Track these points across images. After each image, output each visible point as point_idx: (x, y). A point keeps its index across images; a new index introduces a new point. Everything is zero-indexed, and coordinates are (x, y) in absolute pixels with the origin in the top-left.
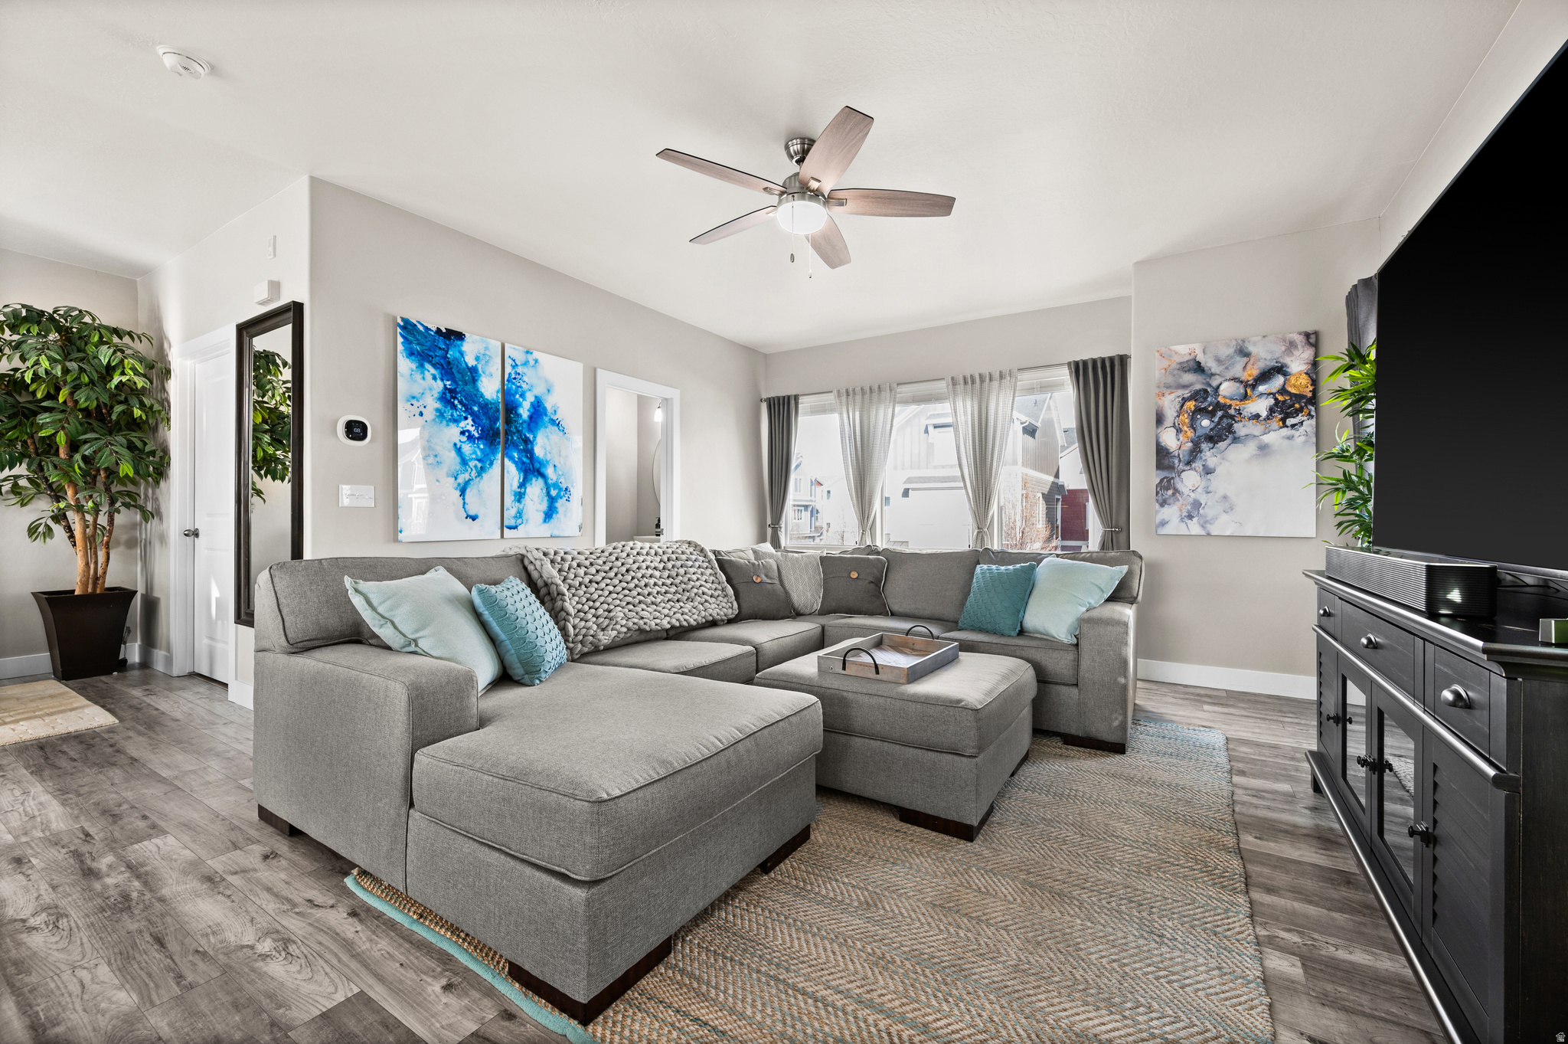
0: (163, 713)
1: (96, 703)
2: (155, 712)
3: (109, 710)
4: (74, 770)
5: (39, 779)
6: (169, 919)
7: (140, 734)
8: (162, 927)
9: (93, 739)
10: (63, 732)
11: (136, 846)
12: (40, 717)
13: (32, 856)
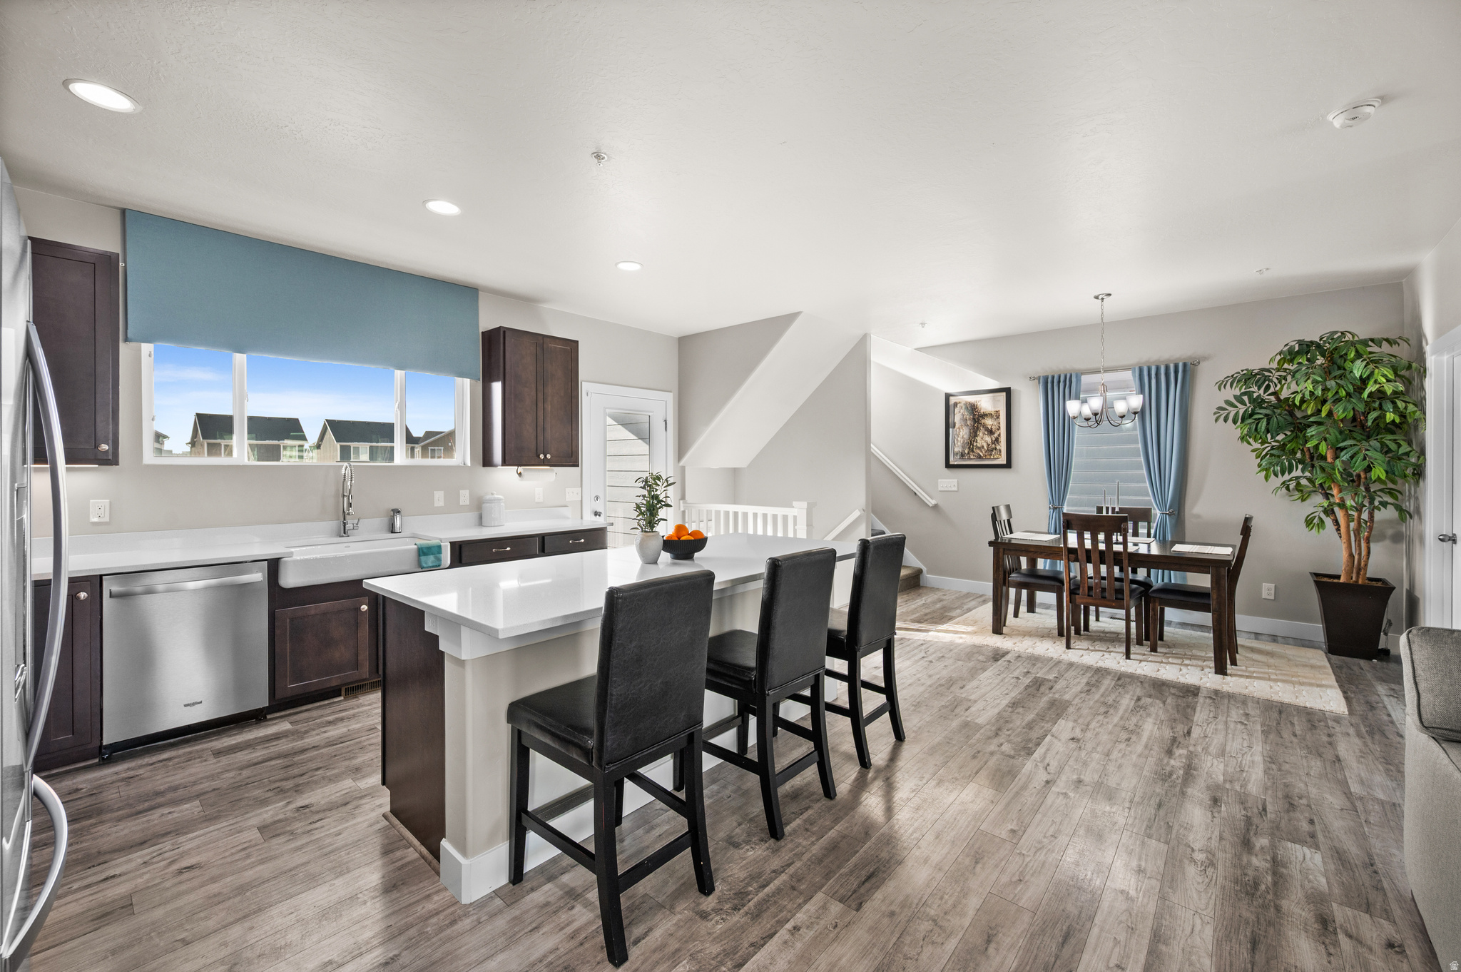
0: (1392, 722)
1: (1341, 687)
2: (1385, 718)
3: (1347, 698)
4: (1290, 745)
5: (1264, 739)
6: (1271, 931)
7: (1359, 735)
8: (1263, 933)
9: (1319, 722)
10: (1301, 704)
11: (1289, 845)
12: (1293, 683)
13: (1225, 803)
